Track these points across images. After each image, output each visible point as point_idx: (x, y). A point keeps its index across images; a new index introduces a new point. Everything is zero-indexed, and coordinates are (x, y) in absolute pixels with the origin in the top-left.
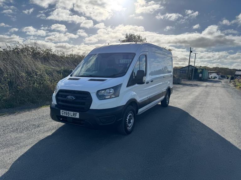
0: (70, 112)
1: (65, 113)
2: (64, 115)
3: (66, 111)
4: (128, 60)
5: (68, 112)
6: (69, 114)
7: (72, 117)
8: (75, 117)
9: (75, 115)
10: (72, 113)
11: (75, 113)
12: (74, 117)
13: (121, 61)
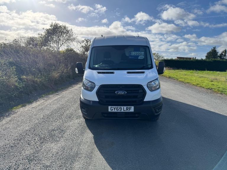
0: (122, 107)
1: (115, 109)
2: (113, 111)
3: (116, 107)
4: (140, 52)
5: (119, 107)
6: (121, 109)
7: (126, 111)
8: (129, 111)
9: (129, 109)
10: (125, 107)
11: (129, 107)
12: (127, 111)
13: (132, 54)
